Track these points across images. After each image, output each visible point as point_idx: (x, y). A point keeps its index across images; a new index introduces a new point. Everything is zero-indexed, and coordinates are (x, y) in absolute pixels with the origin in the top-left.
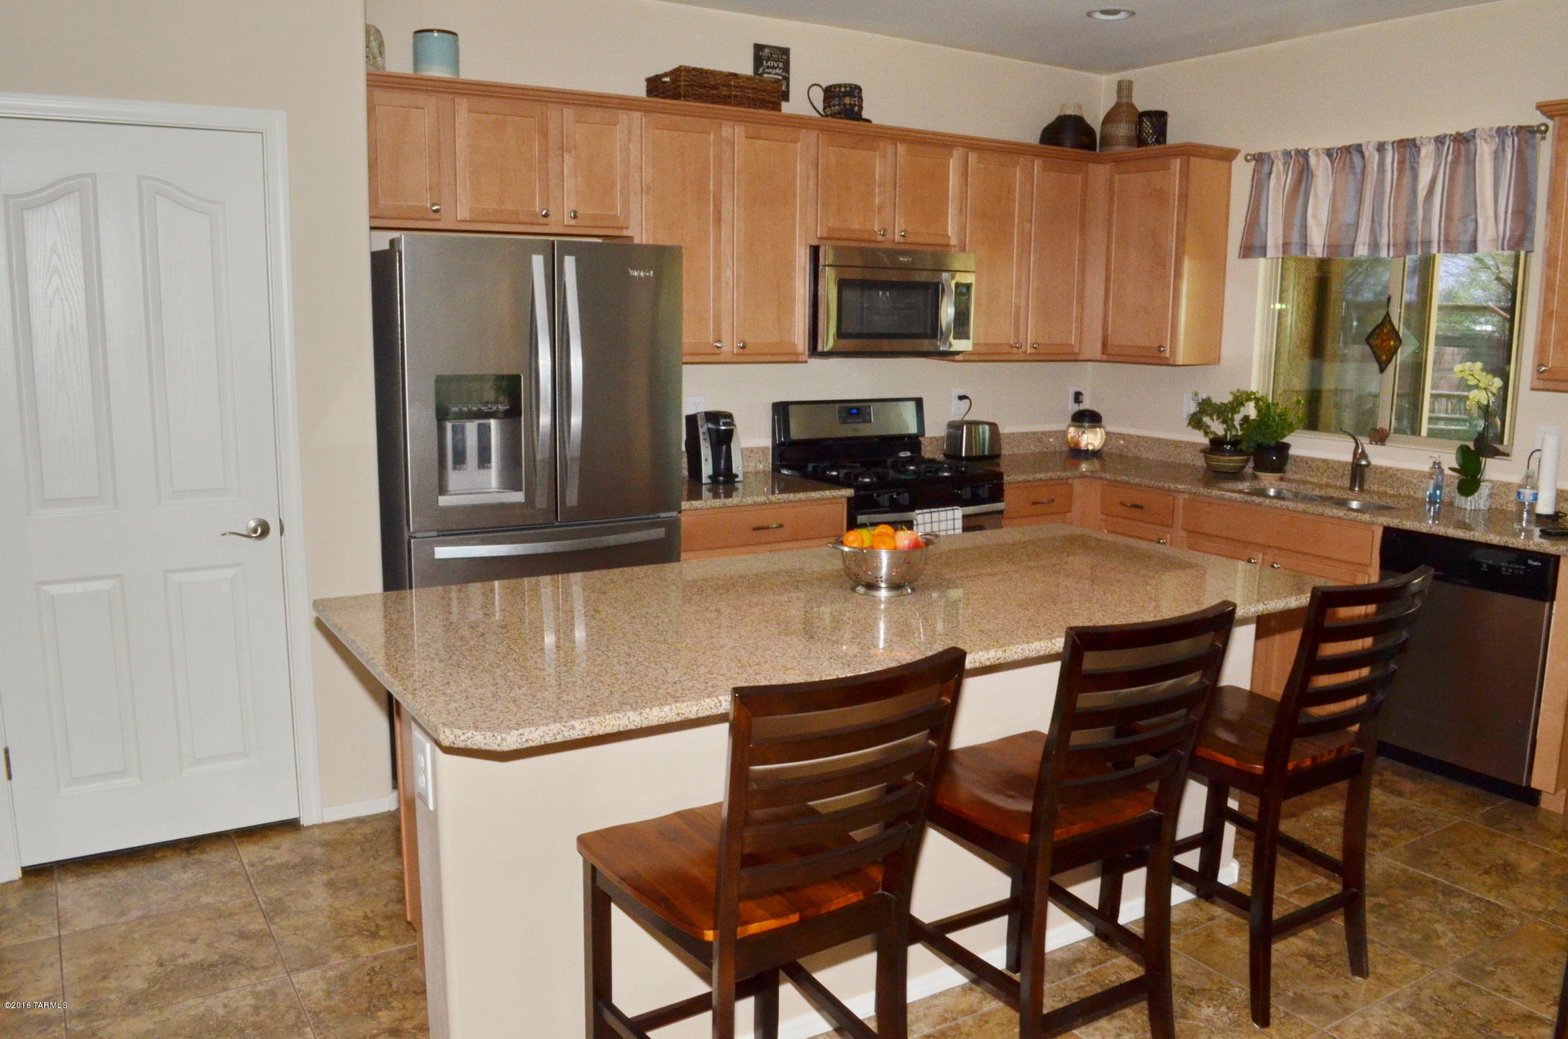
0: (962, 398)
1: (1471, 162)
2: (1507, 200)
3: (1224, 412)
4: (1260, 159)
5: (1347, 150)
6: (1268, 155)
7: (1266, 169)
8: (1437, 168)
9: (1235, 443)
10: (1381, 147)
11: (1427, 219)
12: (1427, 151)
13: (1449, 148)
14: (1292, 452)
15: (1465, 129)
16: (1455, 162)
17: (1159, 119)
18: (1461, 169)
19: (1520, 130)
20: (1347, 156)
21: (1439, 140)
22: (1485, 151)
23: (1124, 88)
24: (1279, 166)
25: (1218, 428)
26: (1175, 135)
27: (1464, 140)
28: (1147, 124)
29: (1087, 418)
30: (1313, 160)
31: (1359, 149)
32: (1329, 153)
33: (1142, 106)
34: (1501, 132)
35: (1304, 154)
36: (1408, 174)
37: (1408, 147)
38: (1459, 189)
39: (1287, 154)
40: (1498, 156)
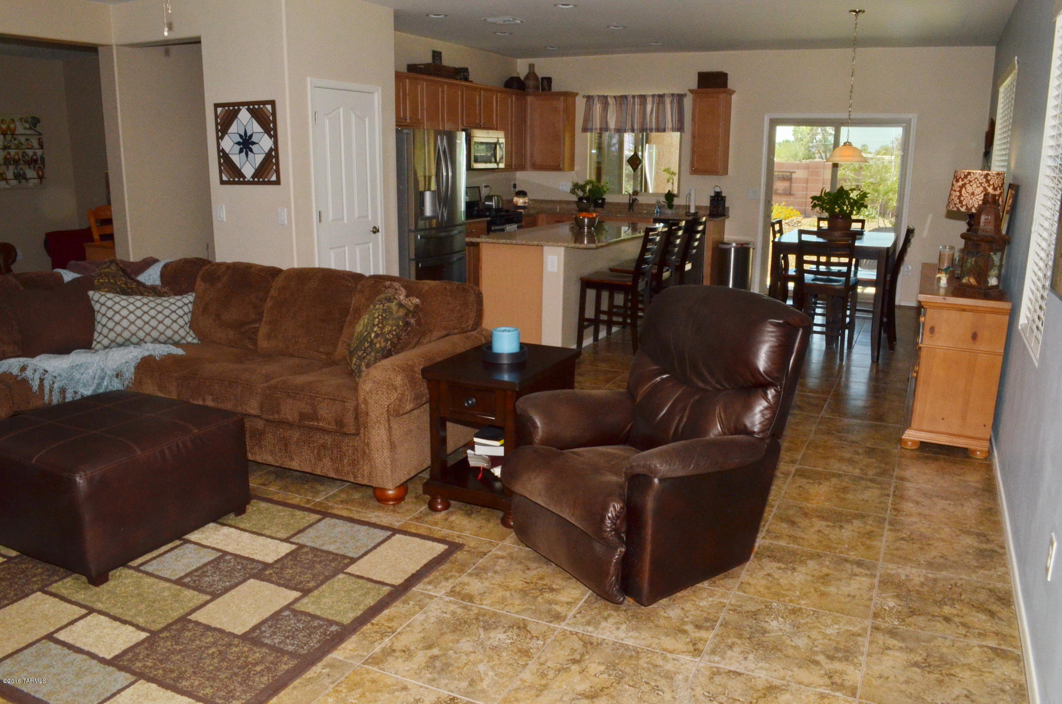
0: (486, 187)
1: (664, 104)
2: (676, 116)
3: (582, 188)
4: (589, 98)
5: (622, 97)
6: (592, 96)
7: (591, 101)
8: (653, 104)
9: (587, 199)
10: (634, 97)
11: (651, 122)
12: (649, 100)
13: (656, 98)
14: (606, 201)
15: (661, 93)
16: (659, 104)
17: (549, 80)
18: (661, 107)
19: (678, 95)
20: (622, 100)
21: (653, 96)
22: (668, 101)
23: (532, 66)
24: (596, 100)
25: (581, 193)
26: (555, 88)
27: (661, 97)
28: (545, 82)
29: (522, 194)
30: (609, 100)
31: (626, 97)
32: (615, 97)
33: (540, 76)
34: (673, 95)
35: (605, 97)
36: (642, 108)
37: (643, 98)
38: (660, 112)
39: (598, 96)
40: (672, 102)
